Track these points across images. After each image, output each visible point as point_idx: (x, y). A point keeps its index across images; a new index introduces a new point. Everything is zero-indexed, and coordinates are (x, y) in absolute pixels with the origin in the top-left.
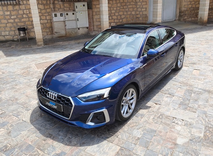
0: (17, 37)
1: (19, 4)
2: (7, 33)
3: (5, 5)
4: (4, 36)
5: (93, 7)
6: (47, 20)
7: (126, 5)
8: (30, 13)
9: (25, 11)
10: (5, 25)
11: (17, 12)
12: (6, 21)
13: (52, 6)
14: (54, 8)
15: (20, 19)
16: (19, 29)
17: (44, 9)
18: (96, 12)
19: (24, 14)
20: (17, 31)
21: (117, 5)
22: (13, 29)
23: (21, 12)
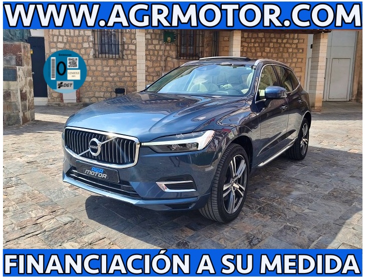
1: (123, 59)
3: (106, 59)
4: (97, 98)
8: (135, 71)
9: (128, 68)
10: (101, 84)
11: (117, 68)
13: (163, 64)
14: (165, 67)
15: (120, 78)
17: (153, 67)
19: (126, 71)
22: (109, 89)
23: (123, 69)
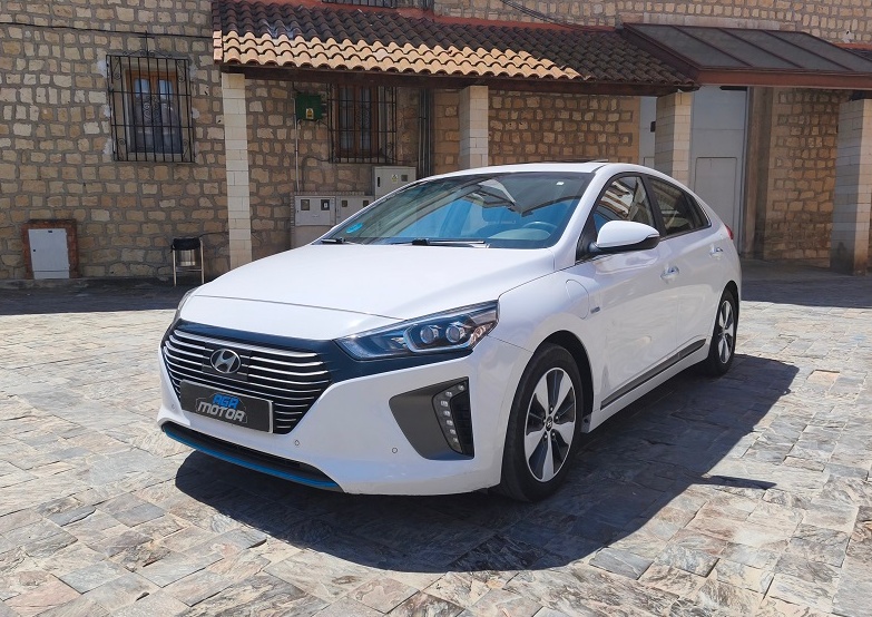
0: (167, 270)
2: (139, 255)
4: (127, 264)
6: (276, 220)
8: (223, 194)
9: (207, 187)
10: (135, 228)
11: (180, 187)
12: (138, 216)
13: (296, 175)
14: (303, 182)
15: (188, 212)
16: (179, 245)
19: (203, 194)
20: (173, 250)
22: (160, 242)
23: (193, 189)
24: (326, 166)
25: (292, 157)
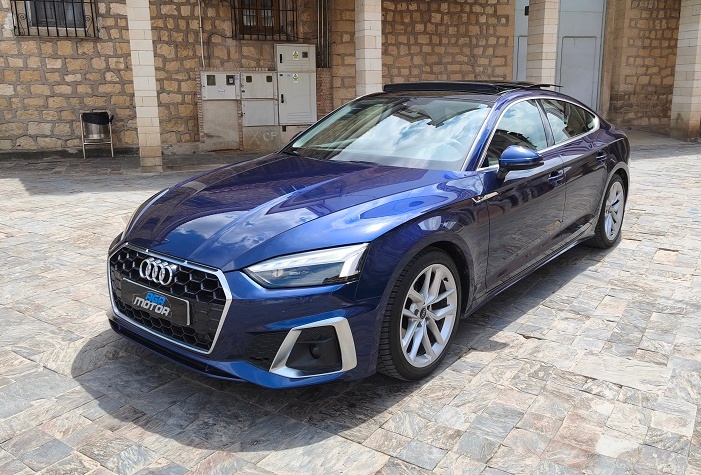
0: (76, 142)
1: (97, 39)
2: (47, 128)
3: (49, 38)
4: (35, 137)
5: (334, 63)
6: (184, 94)
7: (439, 63)
8: (128, 68)
9: (112, 62)
10: (41, 102)
11: (84, 62)
12: (46, 91)
13: (201, 51)
14: (209, 57)
15: (94, 86)
16: (88, 118)
17: (177, 58)
18: (343, 78)
19: (108, 69)
20: (81, 124)
21: (412, 59)
22: (66, 115)
23: (98, 63)
24: (231, 43)
25: (196, 33)
